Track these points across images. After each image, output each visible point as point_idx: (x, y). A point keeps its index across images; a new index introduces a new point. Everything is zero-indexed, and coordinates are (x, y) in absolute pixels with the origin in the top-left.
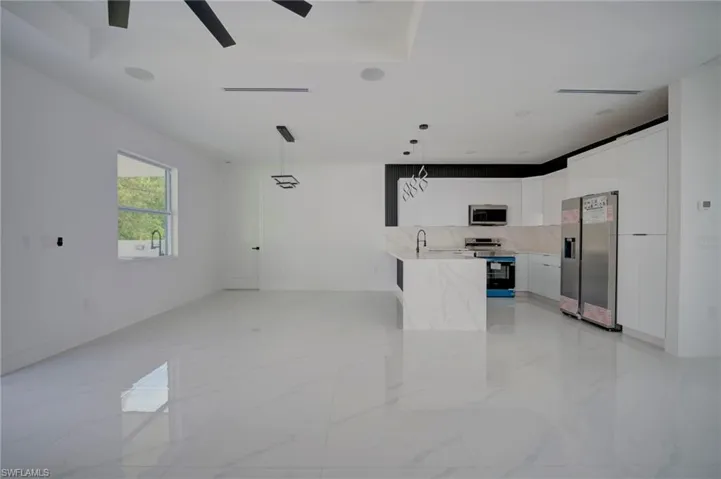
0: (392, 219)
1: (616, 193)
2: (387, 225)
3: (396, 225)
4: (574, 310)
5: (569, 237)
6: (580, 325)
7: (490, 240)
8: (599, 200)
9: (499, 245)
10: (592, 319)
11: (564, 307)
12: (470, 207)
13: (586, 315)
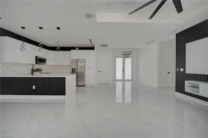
1: (85, 60)
7: (39, 69)
8: (82, 61)
9: (41, 71)
10: (81, 85)
12: (36, 57)
13: (79, 85)
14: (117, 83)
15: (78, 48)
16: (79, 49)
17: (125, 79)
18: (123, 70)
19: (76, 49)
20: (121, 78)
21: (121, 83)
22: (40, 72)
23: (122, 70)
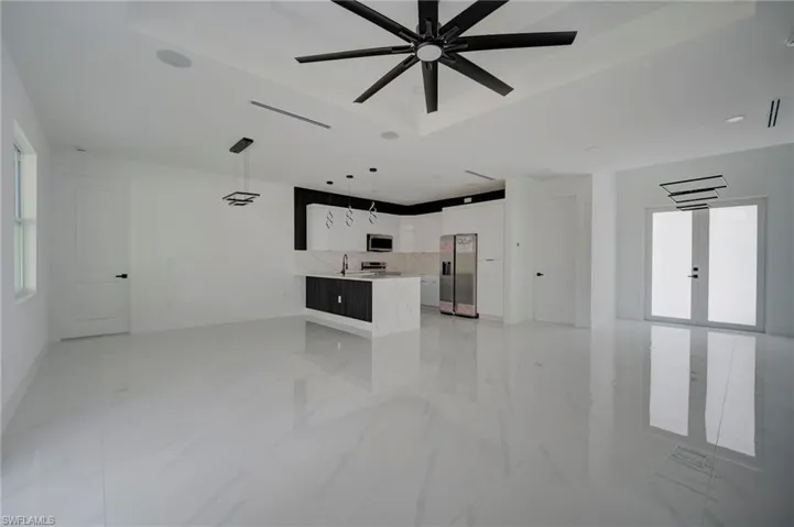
0: (301, 242)
1: (476, 235)
2: (296, 249)
3: (305, 249)
4: (450, 310)
5: (446, 261)
6: (454, 317)
7: (378, 263)
8: (468, 238)
9: (385, 268)
10: (464, 313)
11: (443, 309)
12: (368, 236)
13: (459, 311)
14: (658, 332)
15: (469, 200)
16: (473, 202)
17: (710, 319)
18: (699, 273)
19: (466, 200)
20: (685, 313)
21: (684, 335)
22: (382, 270)
23: (690, 272)
